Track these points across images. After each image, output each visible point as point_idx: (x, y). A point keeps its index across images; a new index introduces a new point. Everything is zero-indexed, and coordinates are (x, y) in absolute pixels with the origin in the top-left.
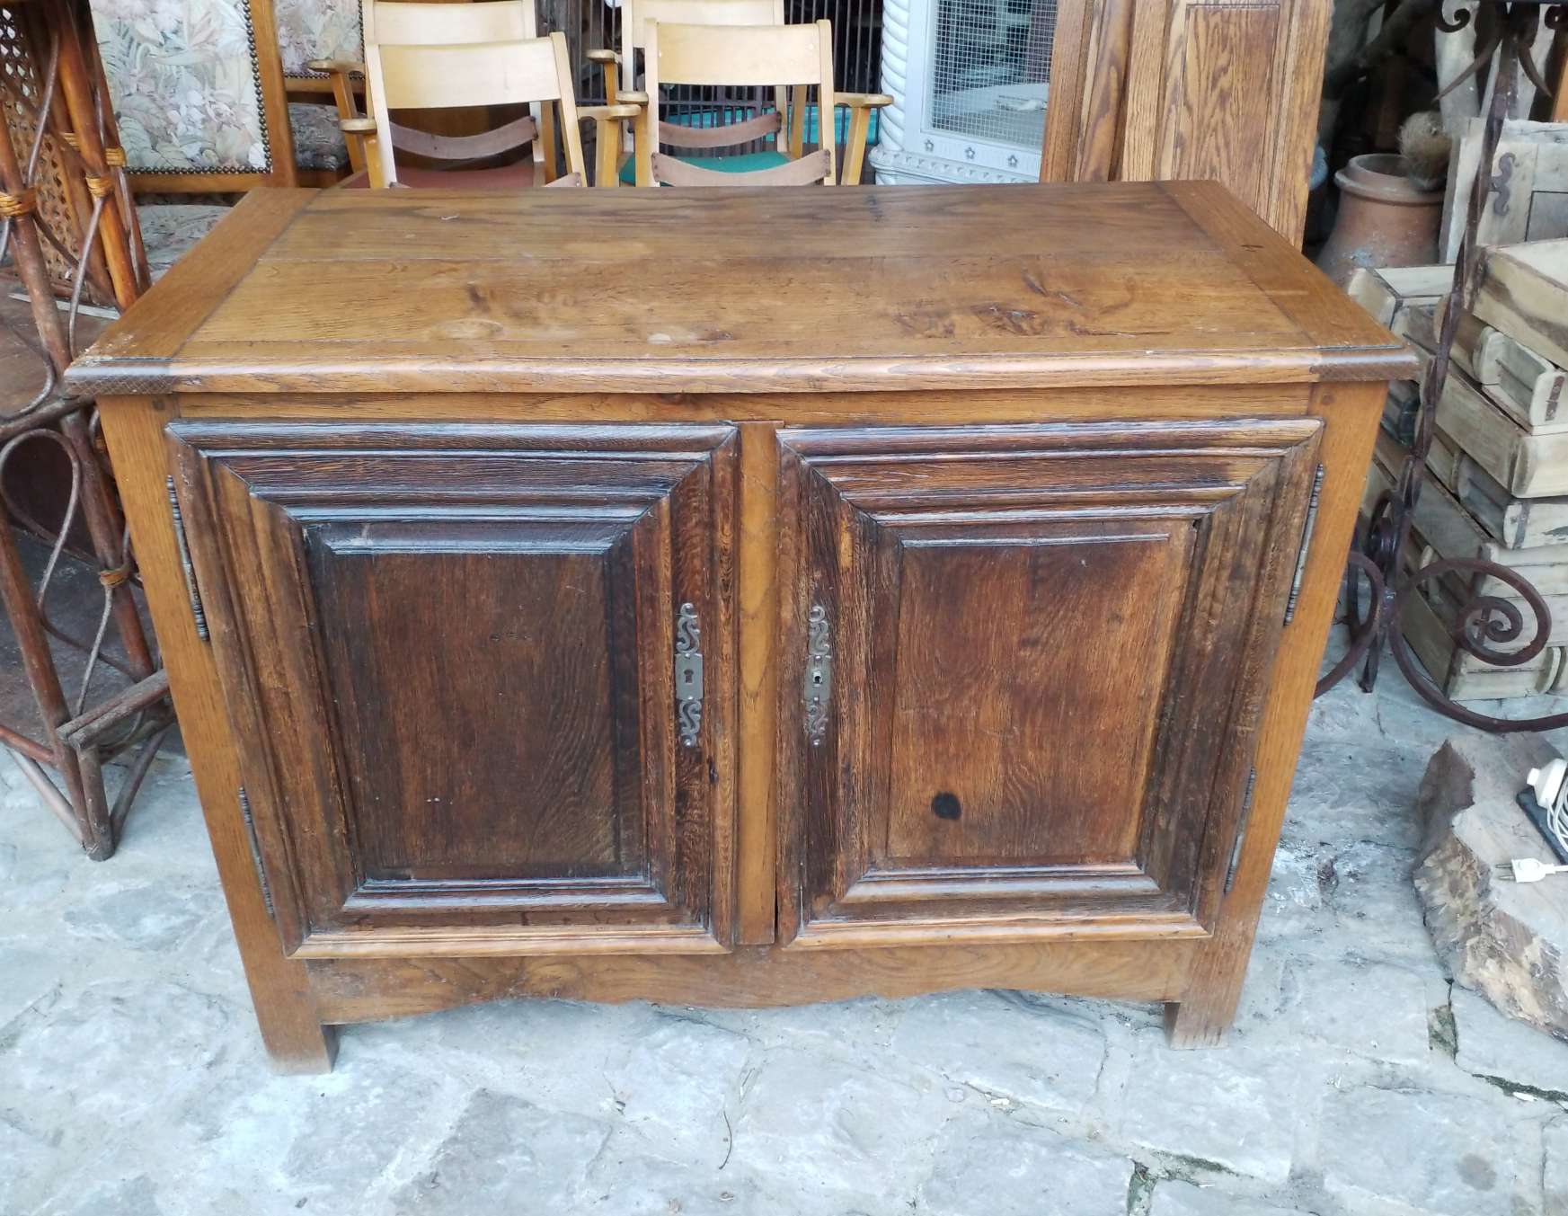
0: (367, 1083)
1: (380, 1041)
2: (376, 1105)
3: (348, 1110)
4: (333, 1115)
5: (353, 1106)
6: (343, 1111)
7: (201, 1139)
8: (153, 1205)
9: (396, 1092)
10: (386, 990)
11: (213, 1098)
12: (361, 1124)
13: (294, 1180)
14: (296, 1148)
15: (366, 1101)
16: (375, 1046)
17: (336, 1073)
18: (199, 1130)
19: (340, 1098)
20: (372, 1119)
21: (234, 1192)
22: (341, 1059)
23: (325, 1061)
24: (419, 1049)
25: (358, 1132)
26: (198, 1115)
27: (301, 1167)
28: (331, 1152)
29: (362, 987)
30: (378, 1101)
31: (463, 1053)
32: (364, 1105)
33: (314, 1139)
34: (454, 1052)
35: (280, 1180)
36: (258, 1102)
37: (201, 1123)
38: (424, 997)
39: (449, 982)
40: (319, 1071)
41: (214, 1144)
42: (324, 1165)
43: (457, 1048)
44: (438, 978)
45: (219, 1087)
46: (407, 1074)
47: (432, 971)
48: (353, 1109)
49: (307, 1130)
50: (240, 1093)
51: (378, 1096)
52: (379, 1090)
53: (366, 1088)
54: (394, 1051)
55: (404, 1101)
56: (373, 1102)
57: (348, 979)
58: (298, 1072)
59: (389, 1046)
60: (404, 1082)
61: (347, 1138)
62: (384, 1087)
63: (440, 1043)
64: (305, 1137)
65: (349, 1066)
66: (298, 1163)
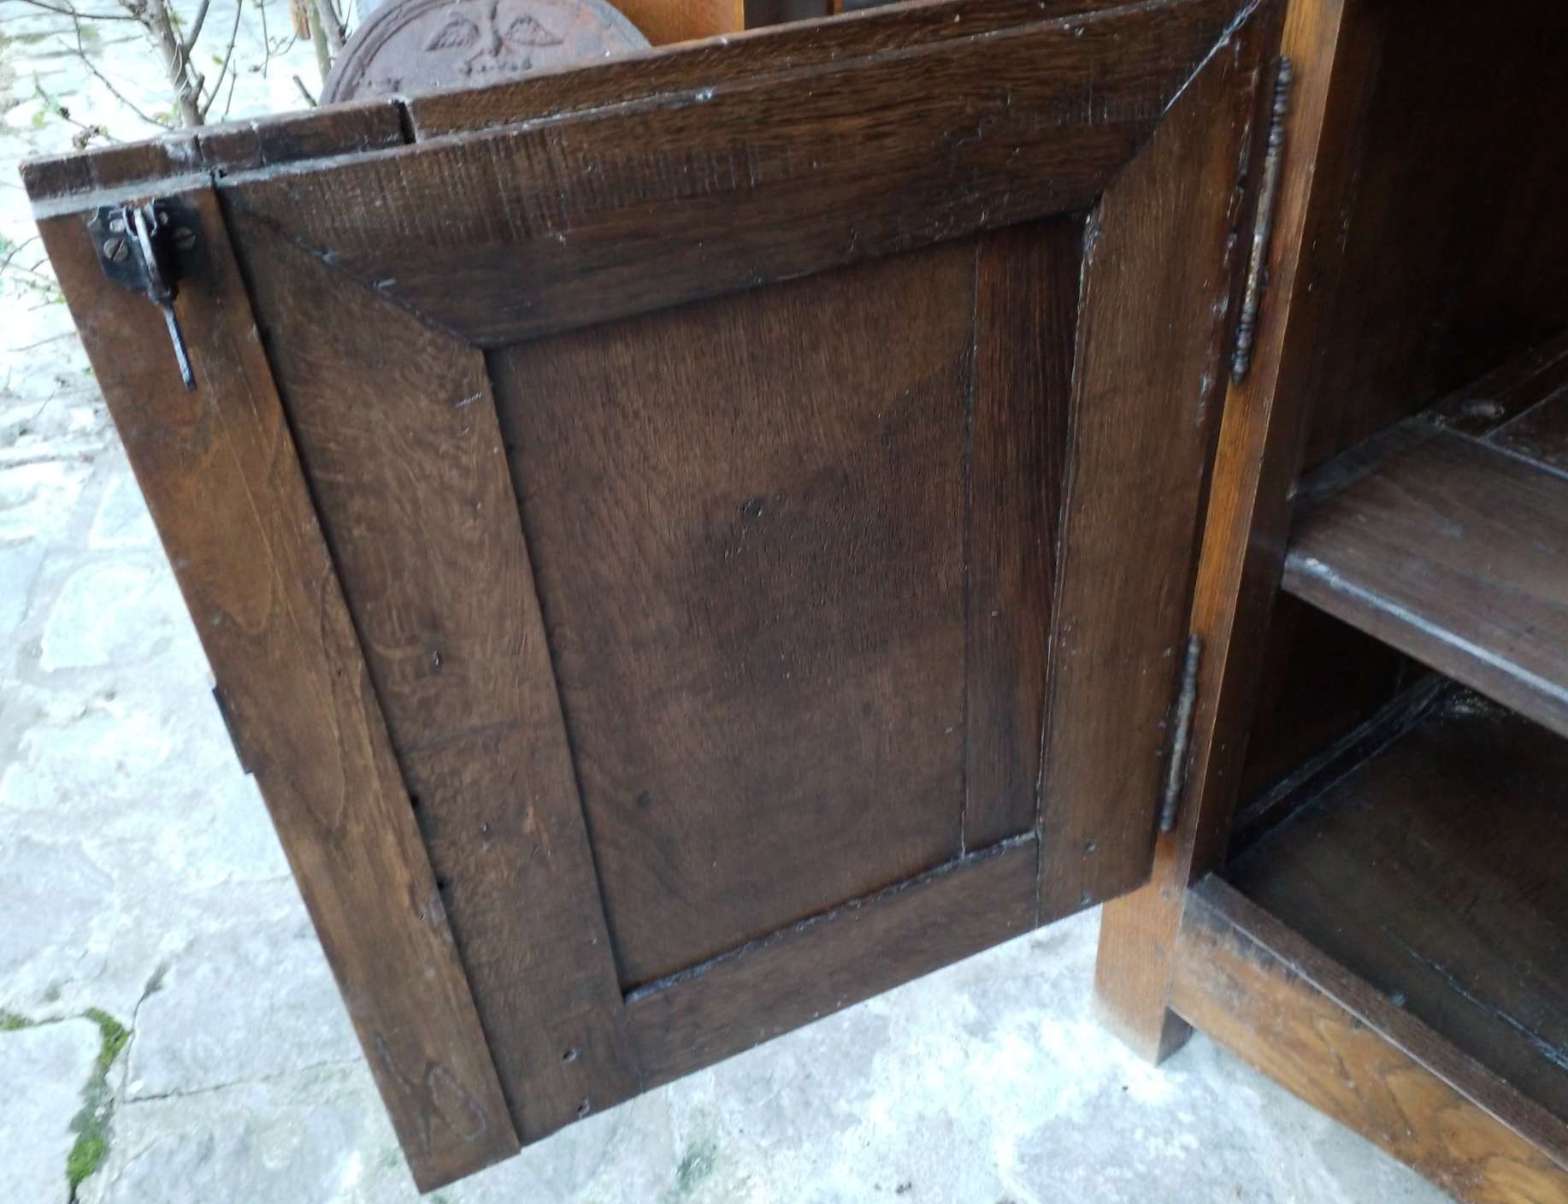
0: (1186, 1117)
1: (1239, 1075)
2: (1175, 1157)
3: (1139, 1134)
4: (1118, 1124)
5: (1149, 1132)
6: (1133, 1132)
7: (965, 1027)
8: (870, 1061)
9: (1212, 1162)
10: (1264, 1031)
11: (1012, 988)
12: (1142, 1168)
13: (1021, 1168)
14: (1051, 1131)
15: (1167, 1143)
16: (1230, 1076)
17: (1159, 1073)
18: (972, 1013)
19: (1141, 1110)
20: (1157, 1172)
21: (950, 1124)
22: (1177, 1059)
23: (1154, 1048)
24: (1281, 1129)
25: (1129, 1175)
26: (985, 993)
27: (1036, 1159)
28: (1081, 1172)
29: (1236, 1003)
30: (1182, 1155)
31: (1335, 1185)
32: (1160, 1141)
33: (1077, 1137)
34: (1323, 1172)
35: (1004, 1154)
36: (1053, 1031)
37: (979, 1007)
38: (1312, 1081)
39: (1356, 1091)
40: (1141, 1052)
41: (975, 1044)
42: (1063, 1181)
43: (1331, 1170)
44: (1344, 1074)
45: (1027, 979)
46: (1242, 1149)
47: (1341, 1061)
48: (1146, 1138)
49: (1078, 1116)
50: (1042, 1005)
51: (1186, 1148)
52: (1191, 1140)
53: (1180, 1124)
54: (1249, 1105)
55: (1213, 1182)
56: (1174, 1150)
57: (1223, 979)
58: (1118, 1034)
59: (1248, 1092)
60: (1231, 1157)
61: (1112, 1171)
62: (1202, 1142)
63: (1315, 1144)
64: (1069, 1123)
65: (1180, 1077)
66: (1038, 1151)
